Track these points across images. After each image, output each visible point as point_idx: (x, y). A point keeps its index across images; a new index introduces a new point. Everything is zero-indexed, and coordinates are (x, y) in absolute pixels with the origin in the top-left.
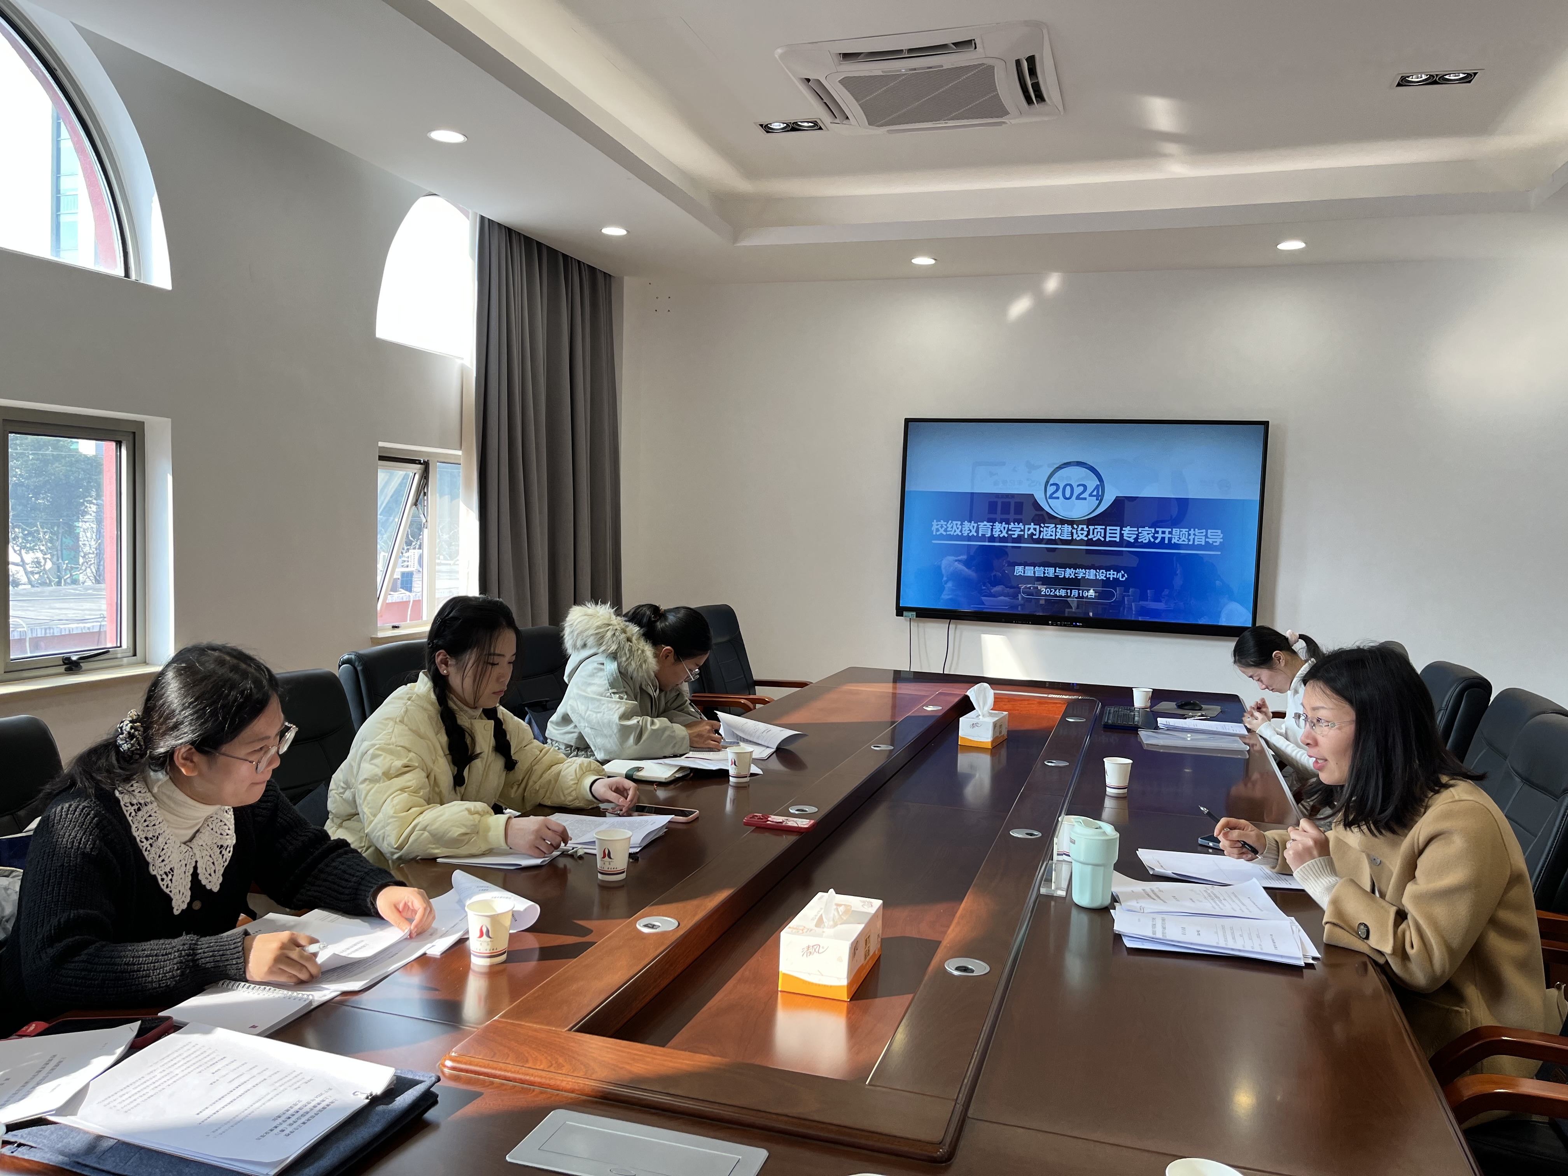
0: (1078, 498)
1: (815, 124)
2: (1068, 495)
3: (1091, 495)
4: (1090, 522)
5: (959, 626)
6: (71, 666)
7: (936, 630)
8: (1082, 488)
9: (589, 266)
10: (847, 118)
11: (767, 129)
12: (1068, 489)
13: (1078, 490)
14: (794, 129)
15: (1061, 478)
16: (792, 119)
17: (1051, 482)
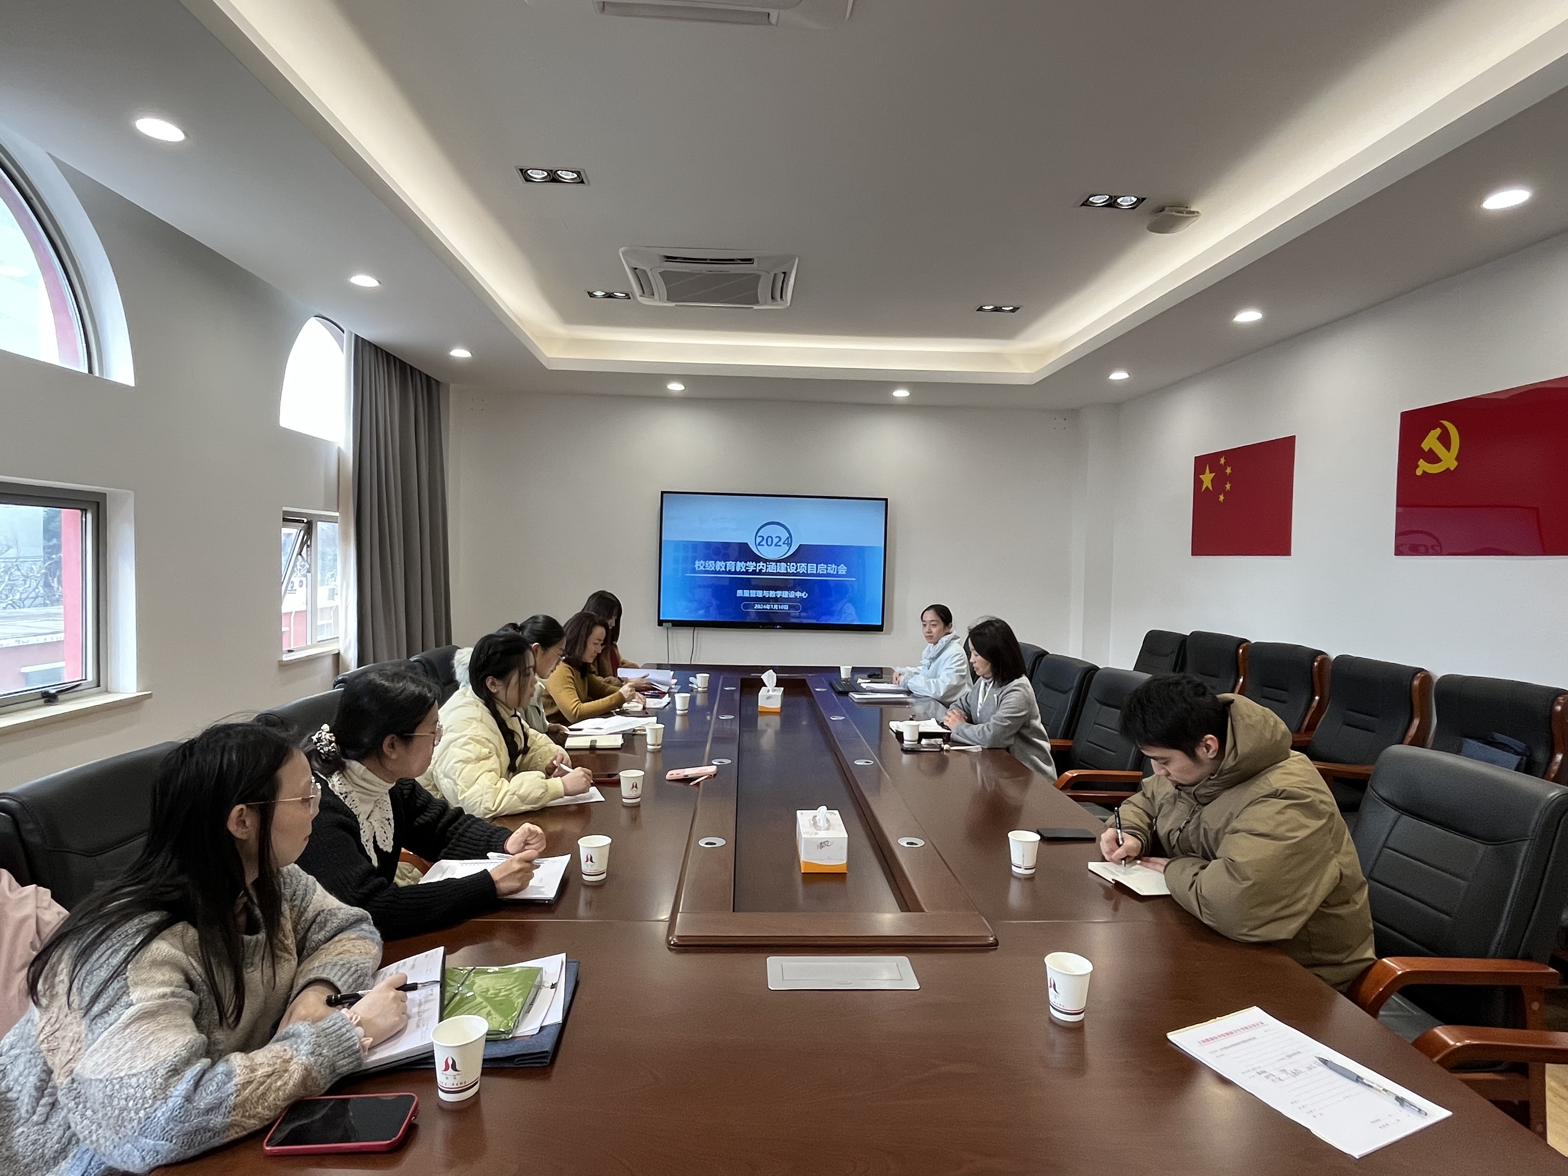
0: (776, 545)
1: (627, 295)
2: (769, 544)
3: (784, 543)
4: (785, 560)
5: (700, 632)
6: (49, 698)
7: (684, 636)
8: (778, 539)
9: (426, 375)
10: (653, 295)
11: (591, 295)
12: (770, 539)
13: (776, 540)
14: (610, 297)
15: (765, 532)
16: (610, 291)
17: (758, 535)
